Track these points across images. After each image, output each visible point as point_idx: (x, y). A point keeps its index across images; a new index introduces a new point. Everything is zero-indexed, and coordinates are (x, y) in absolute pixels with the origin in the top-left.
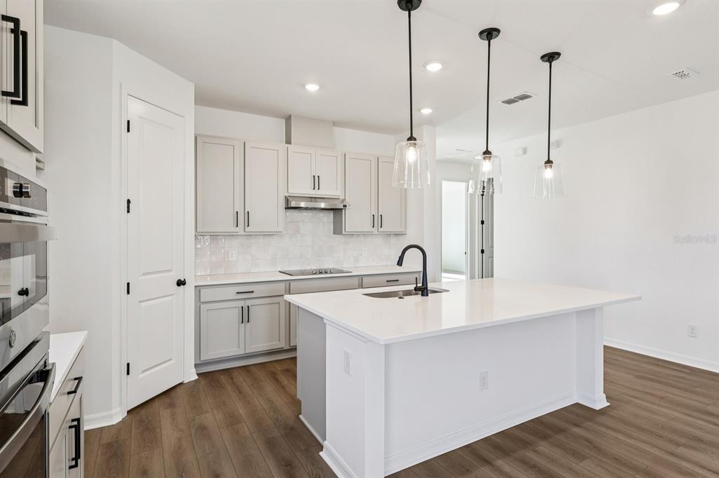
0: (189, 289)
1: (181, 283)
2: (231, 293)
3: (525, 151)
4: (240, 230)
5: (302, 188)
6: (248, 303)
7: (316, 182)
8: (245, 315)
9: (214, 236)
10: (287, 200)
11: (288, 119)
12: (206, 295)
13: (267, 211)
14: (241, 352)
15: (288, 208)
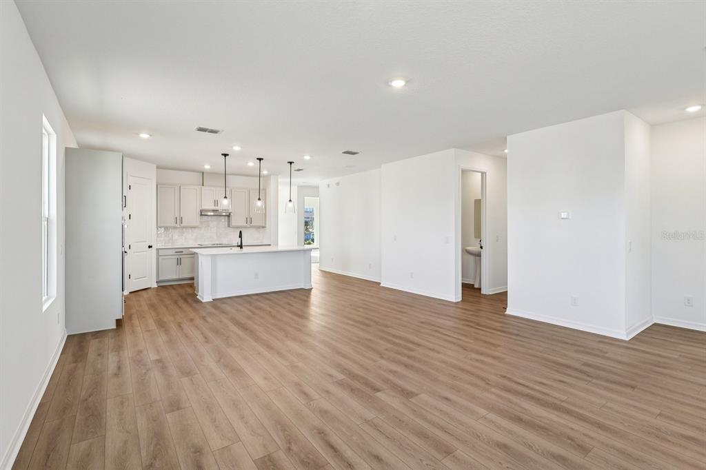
0: (153, 250)
1: (150, 247)
2: (173, 252)
3: (329, 186)
4: (178, 225)
5: (209, 205)
6: (181, 256)
7: (216, 203)
8: (179, 262)
9: (166, 228)
10: (201, 211)
11: (203, 173)
12: (161, 253)
13: (191, 216)
14: (177, 277)
15: (201, 215)
